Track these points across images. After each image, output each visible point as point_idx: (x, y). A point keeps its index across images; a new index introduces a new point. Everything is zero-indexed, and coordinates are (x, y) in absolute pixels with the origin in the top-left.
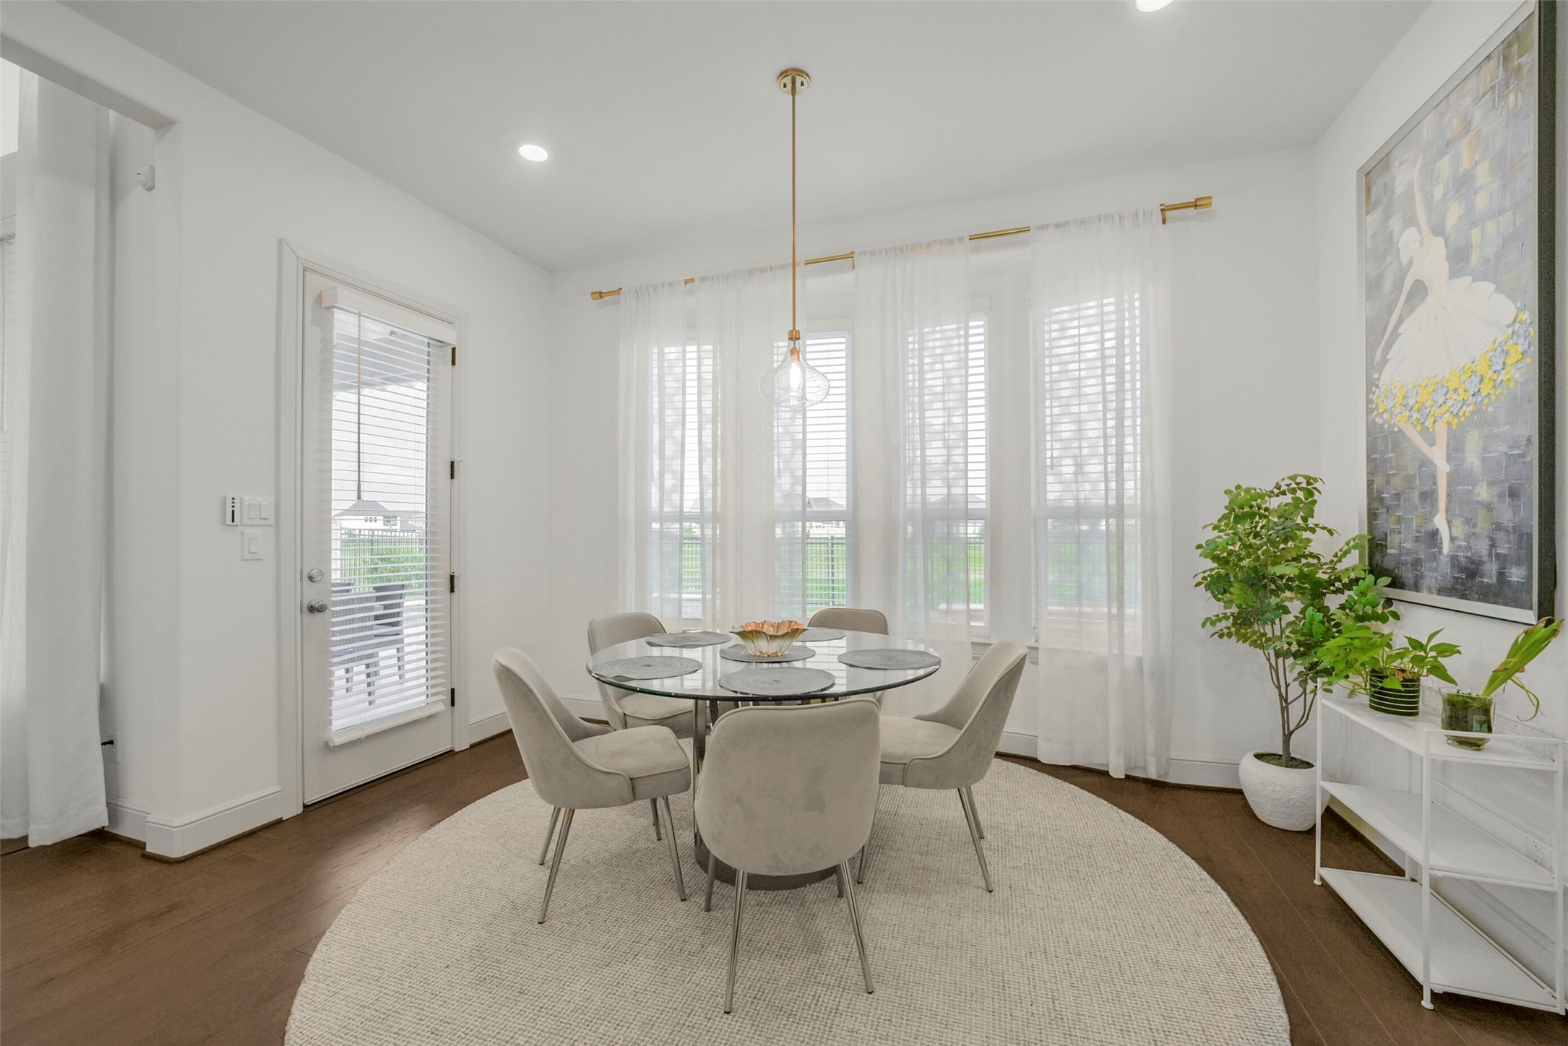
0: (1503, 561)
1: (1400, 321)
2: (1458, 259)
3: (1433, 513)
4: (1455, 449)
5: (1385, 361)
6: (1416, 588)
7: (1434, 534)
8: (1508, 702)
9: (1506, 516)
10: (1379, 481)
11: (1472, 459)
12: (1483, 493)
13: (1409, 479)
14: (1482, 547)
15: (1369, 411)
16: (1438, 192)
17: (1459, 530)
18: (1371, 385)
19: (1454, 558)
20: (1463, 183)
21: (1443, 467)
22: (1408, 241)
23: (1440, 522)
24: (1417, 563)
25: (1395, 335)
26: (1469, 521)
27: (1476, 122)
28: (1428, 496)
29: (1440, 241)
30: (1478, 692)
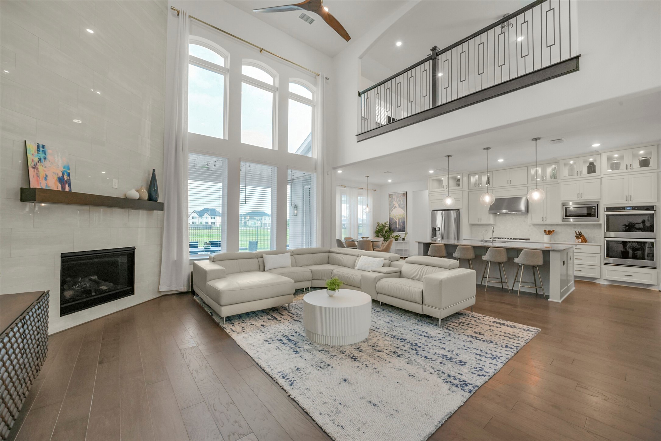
0: (403, 229)
1: (393, 209)
2: (399, 206)
3: (397, 225)
4: (399, 221)
5: (391, 212)
6: (395, 231)
7: (397, 227)
9: (403, 226)
10: (390, 222)
11: (400, 221)
12: (401, 224)
13: (394, 223)
14: (401, 228)
15: (389, 216)
16: (398, 200)
17: (399, 227)
18: (390, 213)
19: (399, 229)
20: (400, 201)
21: (398, 222)
22: (394, 203)
23: (397, 226)
24: (395, 229)
25: (393, 210)
26: (400, 226)
27: (401, 197)
28: (396, 224)
29: (398, 204)
30: (404, 237)
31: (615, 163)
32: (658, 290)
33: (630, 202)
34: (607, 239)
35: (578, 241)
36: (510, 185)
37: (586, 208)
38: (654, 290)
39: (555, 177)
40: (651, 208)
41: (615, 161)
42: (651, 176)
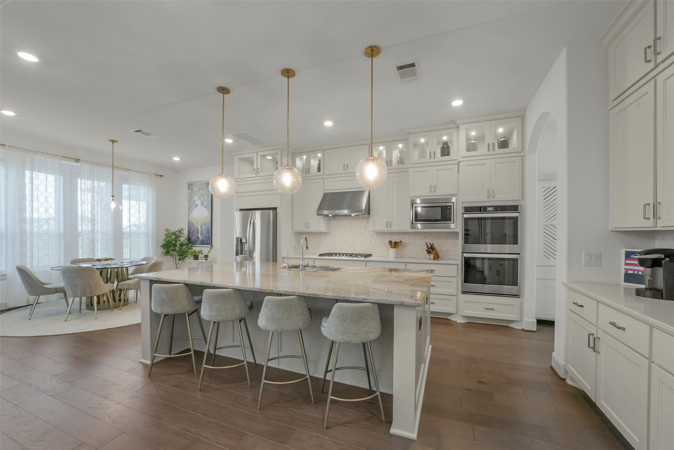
0: (207, 240)
1: (194, 208)
2: (202, 204)
3: (199, 234)
4: (201, 227)
5: (191, 213)
6: (196, 244)
7: (199, 237)
8: (209, 255)
9: (207, 235)
10: (190, 229)
11: (204, 228)
12: (205, 232)
13: (195, 230)
14: (205, 239)
15: (188, 219)
16: (200, 194)
17: (202, 237)
18: (188, 215)
19: (201, 240)
20: (203, 195)
21: (200, 229)
22: (195, 198)
23: (199, 236)
24: (196, 241)
25: (193, 210)
26: (203, 235)
27: (205, 189)
28: (198, 232)
29: (200, 200)
30: (207, 254)
31: (472, 143)
32: (521, 328)
33: (492, 199)
34: (465, 255)
35: (430, 257)
36: (347, 172)
37: (440, 208)
38: (516, 328)
39: (403, 163)
40: (515, 208)
41: (472, 142)
42: (516, 162)
